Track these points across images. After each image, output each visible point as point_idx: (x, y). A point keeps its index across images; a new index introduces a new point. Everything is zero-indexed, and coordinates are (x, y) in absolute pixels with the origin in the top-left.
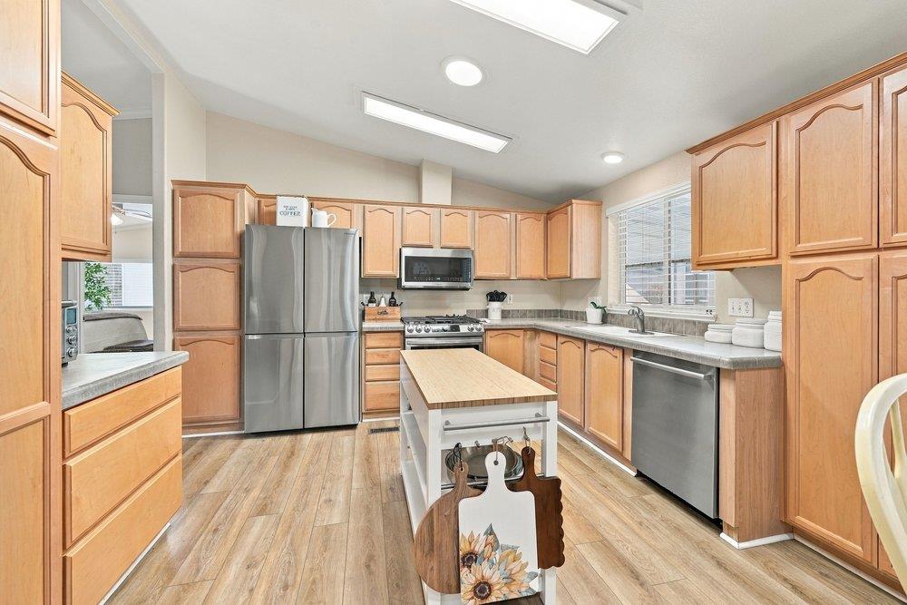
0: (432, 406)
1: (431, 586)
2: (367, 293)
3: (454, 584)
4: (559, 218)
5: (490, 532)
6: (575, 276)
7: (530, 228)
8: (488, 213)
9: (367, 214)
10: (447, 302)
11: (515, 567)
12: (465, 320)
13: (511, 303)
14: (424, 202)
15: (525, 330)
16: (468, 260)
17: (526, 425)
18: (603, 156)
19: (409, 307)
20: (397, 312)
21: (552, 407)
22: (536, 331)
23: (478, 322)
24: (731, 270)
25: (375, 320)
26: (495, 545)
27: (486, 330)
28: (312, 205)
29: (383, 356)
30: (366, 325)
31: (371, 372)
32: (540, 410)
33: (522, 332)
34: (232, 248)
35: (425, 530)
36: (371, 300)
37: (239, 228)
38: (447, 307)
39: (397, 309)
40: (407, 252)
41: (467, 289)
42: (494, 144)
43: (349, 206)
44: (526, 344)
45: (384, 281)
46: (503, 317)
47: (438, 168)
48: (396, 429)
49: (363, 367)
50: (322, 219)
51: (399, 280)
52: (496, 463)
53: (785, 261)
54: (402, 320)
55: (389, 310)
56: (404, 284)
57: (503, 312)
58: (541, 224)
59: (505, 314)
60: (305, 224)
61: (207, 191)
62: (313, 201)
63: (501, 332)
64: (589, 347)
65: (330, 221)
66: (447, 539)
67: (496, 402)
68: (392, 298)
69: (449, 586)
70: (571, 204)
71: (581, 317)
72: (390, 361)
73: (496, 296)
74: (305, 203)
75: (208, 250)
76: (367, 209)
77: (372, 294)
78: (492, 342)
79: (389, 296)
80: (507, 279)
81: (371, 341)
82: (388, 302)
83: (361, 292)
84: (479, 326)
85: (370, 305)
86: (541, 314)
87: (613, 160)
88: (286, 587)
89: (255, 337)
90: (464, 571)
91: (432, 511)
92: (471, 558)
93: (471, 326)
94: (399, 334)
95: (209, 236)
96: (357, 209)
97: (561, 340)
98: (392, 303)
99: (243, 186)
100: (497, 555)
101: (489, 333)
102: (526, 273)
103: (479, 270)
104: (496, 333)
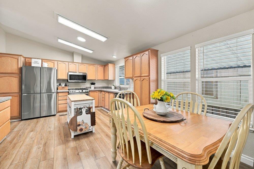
0: (72, 101)
1: (72, 130)
2: (59, 83)
3: (76, 129)
4: (106, 67)
5: (83, 121)
6: (109, 79)
7: (100, 69)
8: (90, 65)
9: (59, 64)
10: (81, 85)
11: (87, 126)
12: (85, 89)
13: (96, 85)
14: (74, 62)
15: (99, 91)
16: (86, 75)
17: (89, 104)
18: (113, 56)
19: (70, 87)
20: (67, 88)
21: (94, 101)
22: (101, 91)
23: (87, 89)
24: (131, 79)
25: (61, 90)
26: (84, 123)
27: (89, 91)
28: (42, 61)
29: (63, 98)
30: (58, 91)
31: (60, 102)
32: (92, 102)
34: (17, 71)
35: (71, 121)
36: (60, 85)
37: (20, 66)
39: (67, 87)
40: (70, 73)
41: (85, 82)
43: (53, 62)
44: (99, 94)
45: (63, 80)
46: (94, 89)
47: (78, 54)
48: (67, 115)
49: (58, 101)
50: (46, 65)
51: (68, 80)
52: (84, 110)
53: (134, 78)
54: (68, 90)
55: (65, 87)
56: (69, 81)
57: (95, 87)
58: (103, 68)
59: (95, 88)
60: (40, 66)
61: (9, 56)
62: (42, 60)
64: (110, 93)
65: (48, 66)
66: (75, 123)
67: (84, 100)
68: (66, 84)
69: (75, 130)
70: (108, 64)
71: (111, 88)
72: (65, 99)
73: (93, 84)
74: (40, 60)
75: (9, 72)
76: (59, 63)
77: (60, 83)
78: (91, 93)
79: (65, 84)
80: (95, 80)
81: (60, 95)
82: (65, 85)
83: (57, 83)
84: (88, 90)
85: (59, 86)
86: (103, 88)
87: (115, 57)
88: (41, 139)
89: (25, 94)
90: (78, 127)
91: (72, 118)
92: (79, 125)
93: (86, 90)
94: (67, 93)
95: (9, 68)
96: (56, 62)
97: (105, 93)
98: (66, 85)
99: (21, 55)
100: (84, 124)
101: (90, 92)
102: (99, 79)
103: (88, 78)
104: (92, 92)
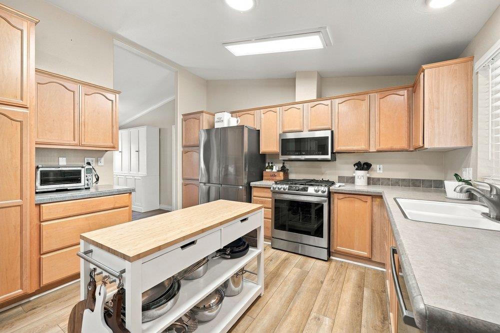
6: (428, 146)
8: (347, 98)
14: (297, 100)
15: (373, 197)
20: (281, 175)
25: (269, 179)
27: (333, 193)
29: (262, 203)
33: (369, 199)
36: (268, 167)
38: (323, 174)
42: (314, 43)
43: (253, 112)
44: (375, 209)
47: (306, 75)
52: (100, 294)
56: (281, 157)
57: (369, 179)
58: (406, 96)
60: (225, 126)
61: (192, 117)
62: (237, 113)
63: (348, 196)
65: (237, 122)
68: (283, 166)
70: (423, 71)
73: (362, 166)
74: (226, 115)
76: (262, 113)
77: (269, 163)
80: (368, 152)
81: (256, 192)
84: (323, 189)
85: (267, 170)
93: (318, 188)
94: (269, 190)
96: (257, 113)
101: (336, 195)
102: (385, 147)
103: (339, 144)
